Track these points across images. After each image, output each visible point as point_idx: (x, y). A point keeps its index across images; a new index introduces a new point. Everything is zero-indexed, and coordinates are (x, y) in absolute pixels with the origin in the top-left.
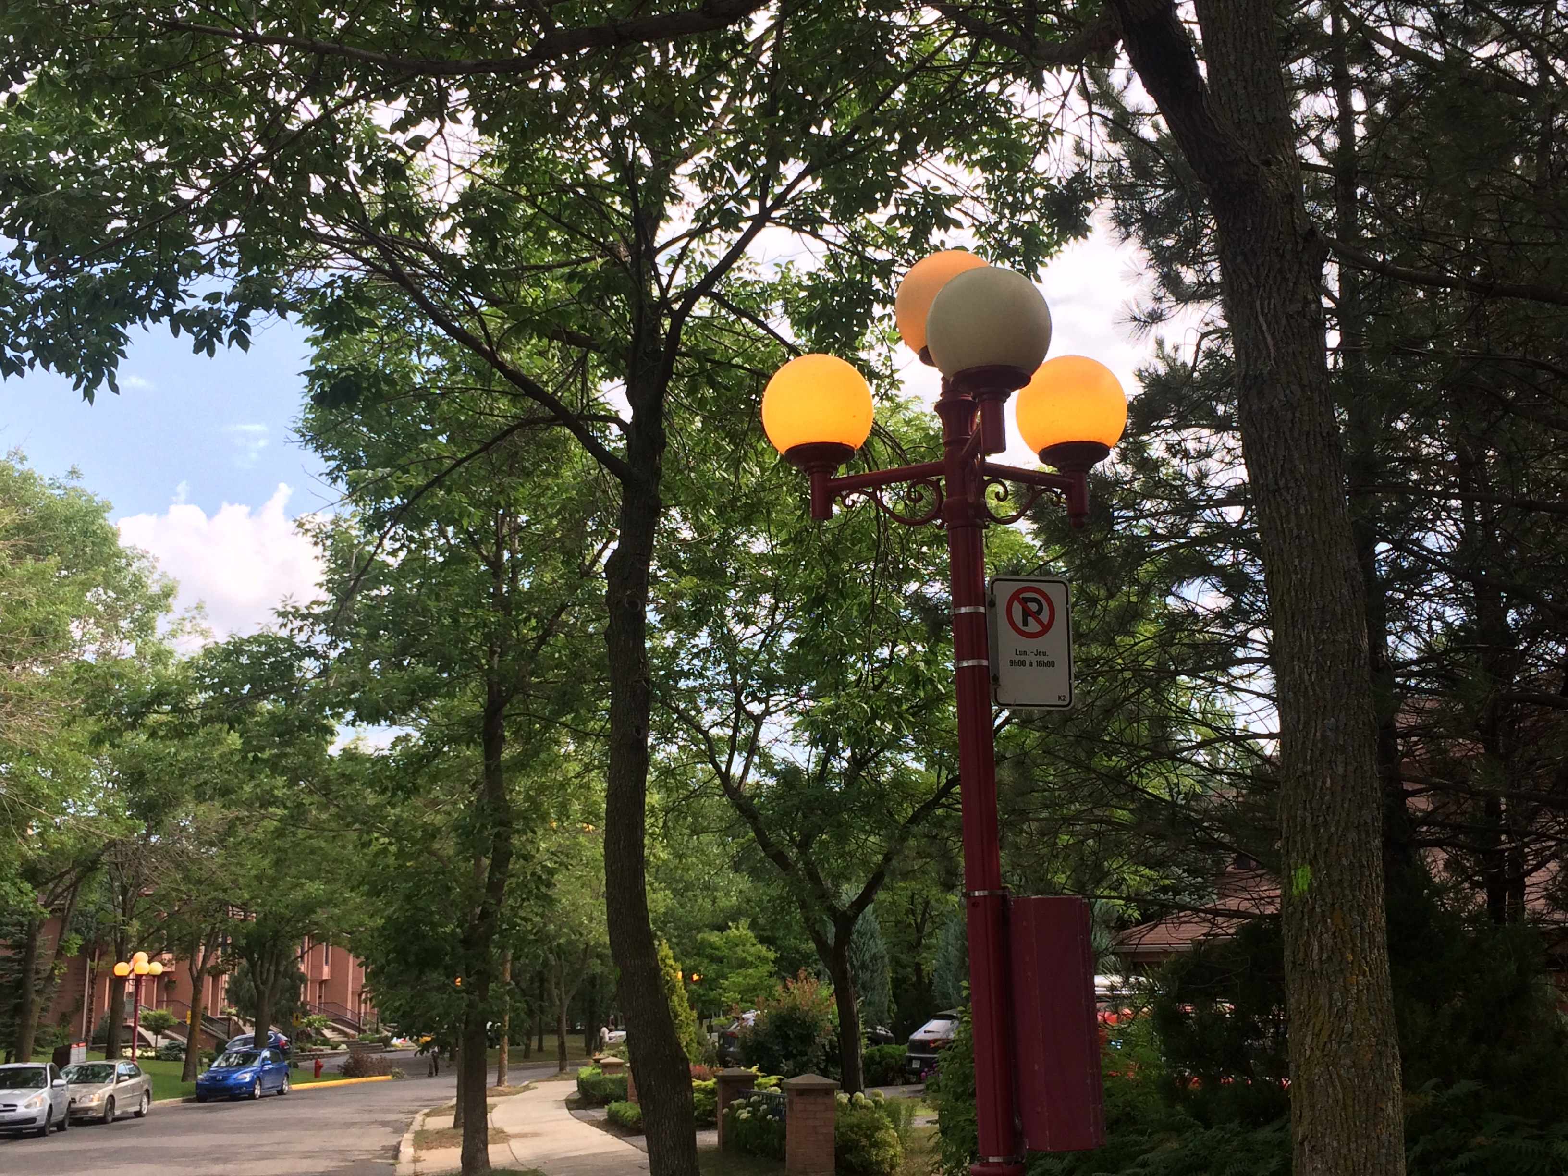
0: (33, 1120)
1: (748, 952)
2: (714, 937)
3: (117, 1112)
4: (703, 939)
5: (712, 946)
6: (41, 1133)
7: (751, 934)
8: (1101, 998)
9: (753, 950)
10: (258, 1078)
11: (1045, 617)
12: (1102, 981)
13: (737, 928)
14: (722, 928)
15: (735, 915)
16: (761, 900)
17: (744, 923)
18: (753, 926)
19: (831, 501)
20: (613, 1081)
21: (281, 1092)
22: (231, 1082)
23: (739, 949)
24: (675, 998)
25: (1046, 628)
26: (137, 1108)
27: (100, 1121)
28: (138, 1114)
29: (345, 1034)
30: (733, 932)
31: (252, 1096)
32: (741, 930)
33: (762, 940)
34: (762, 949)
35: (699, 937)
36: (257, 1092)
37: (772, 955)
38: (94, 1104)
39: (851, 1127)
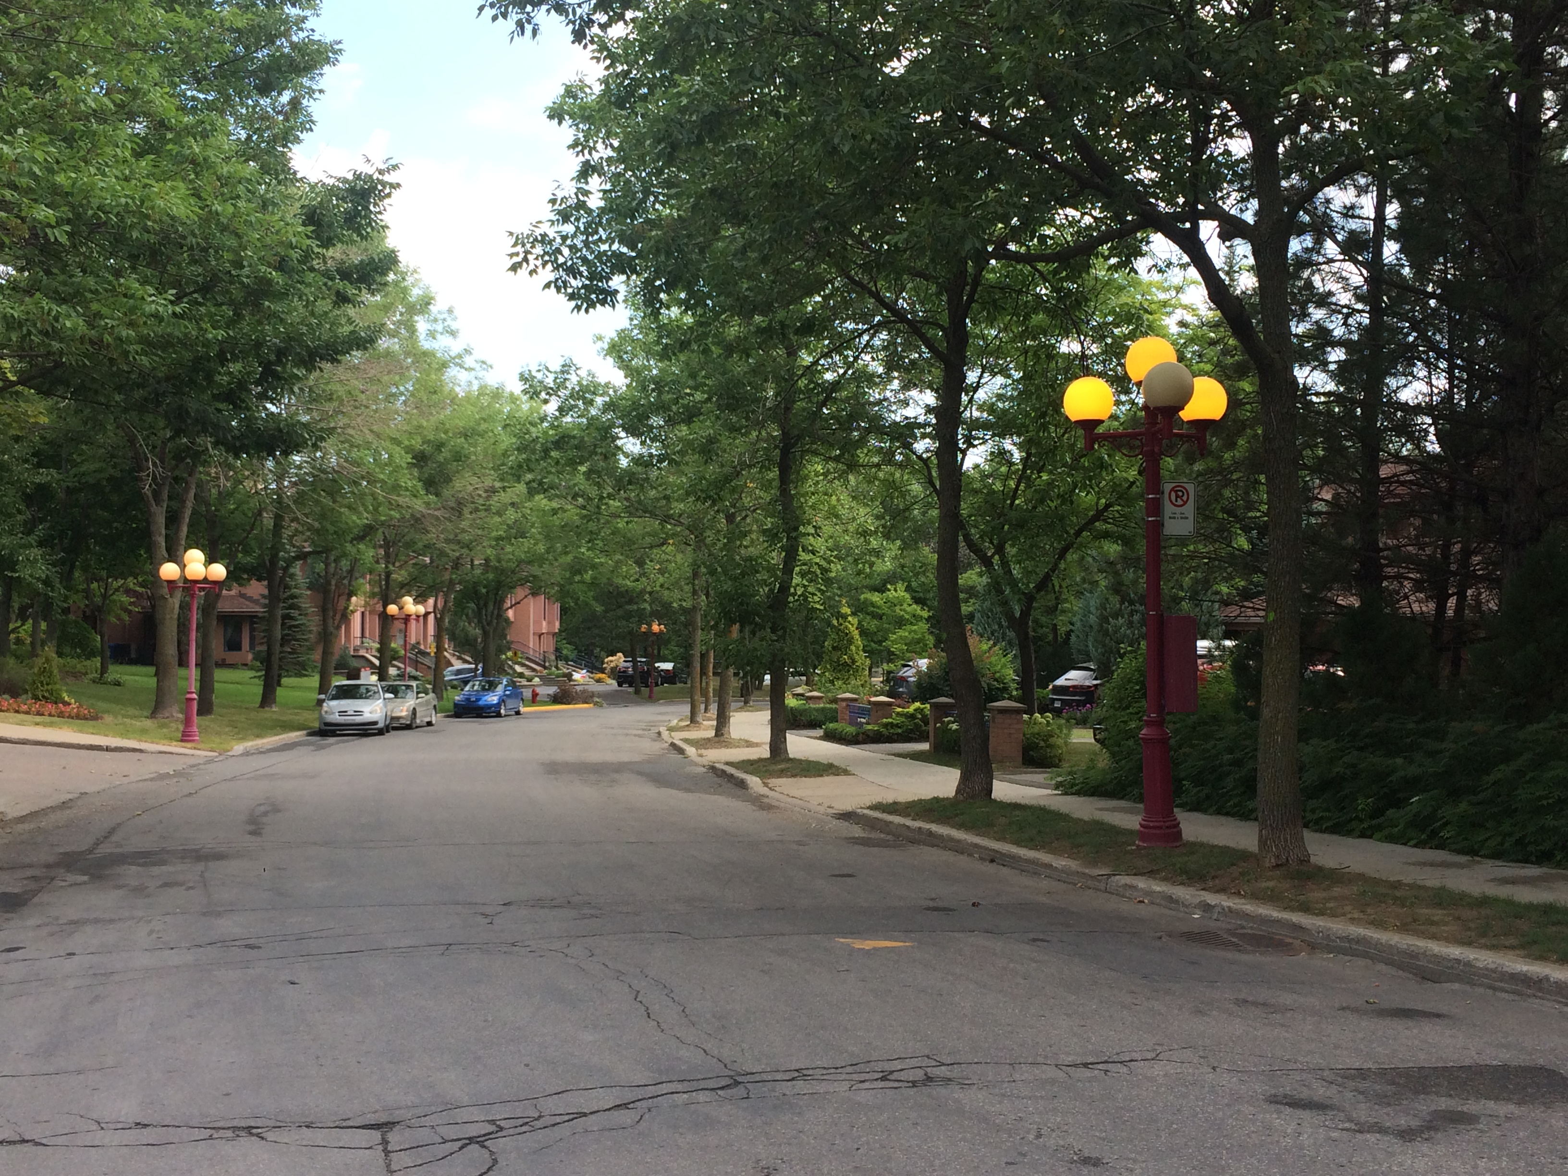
0: (375, 723)
1: (904, 610)
2: (876, 597)
3: (418, 721)
4: (866, 599)
5: (873, 604)
6: (381, 732)
7: (907, 596)
8: (1201, 657)
9: (909, 609)
10: (502, 701)
11: (1185, 498)
12: (1203, 645)
13: (896, 590)
14: (881, 589)
15: (891, 578)
16: (914, 566)
17: (901, 586)
18: (908, 589)
19: (1094, 443)
20: (817, 710)
21: (518, 713)
22: (481, 703)
23: (897, 608)
24: (853, 648)
25: (1185, 503)
26: (428, 719)
27: (408, 727)
28: (429, 724)
29: (534, 670)
30: (892, 594)
31: (499, 715)
32: (898, 592)
33: (917, 601)
34: (916, 608)
35: (862, 597)
36: (503, 711)
37: (925, 614)
38: (404, 714)
39: (1033, 735)
